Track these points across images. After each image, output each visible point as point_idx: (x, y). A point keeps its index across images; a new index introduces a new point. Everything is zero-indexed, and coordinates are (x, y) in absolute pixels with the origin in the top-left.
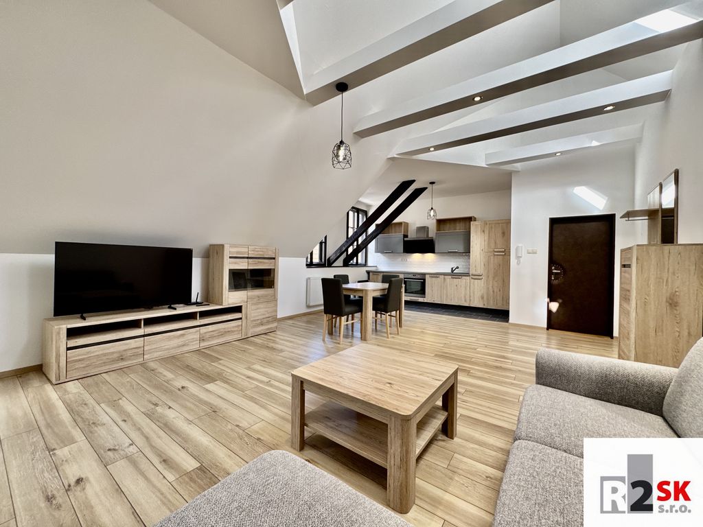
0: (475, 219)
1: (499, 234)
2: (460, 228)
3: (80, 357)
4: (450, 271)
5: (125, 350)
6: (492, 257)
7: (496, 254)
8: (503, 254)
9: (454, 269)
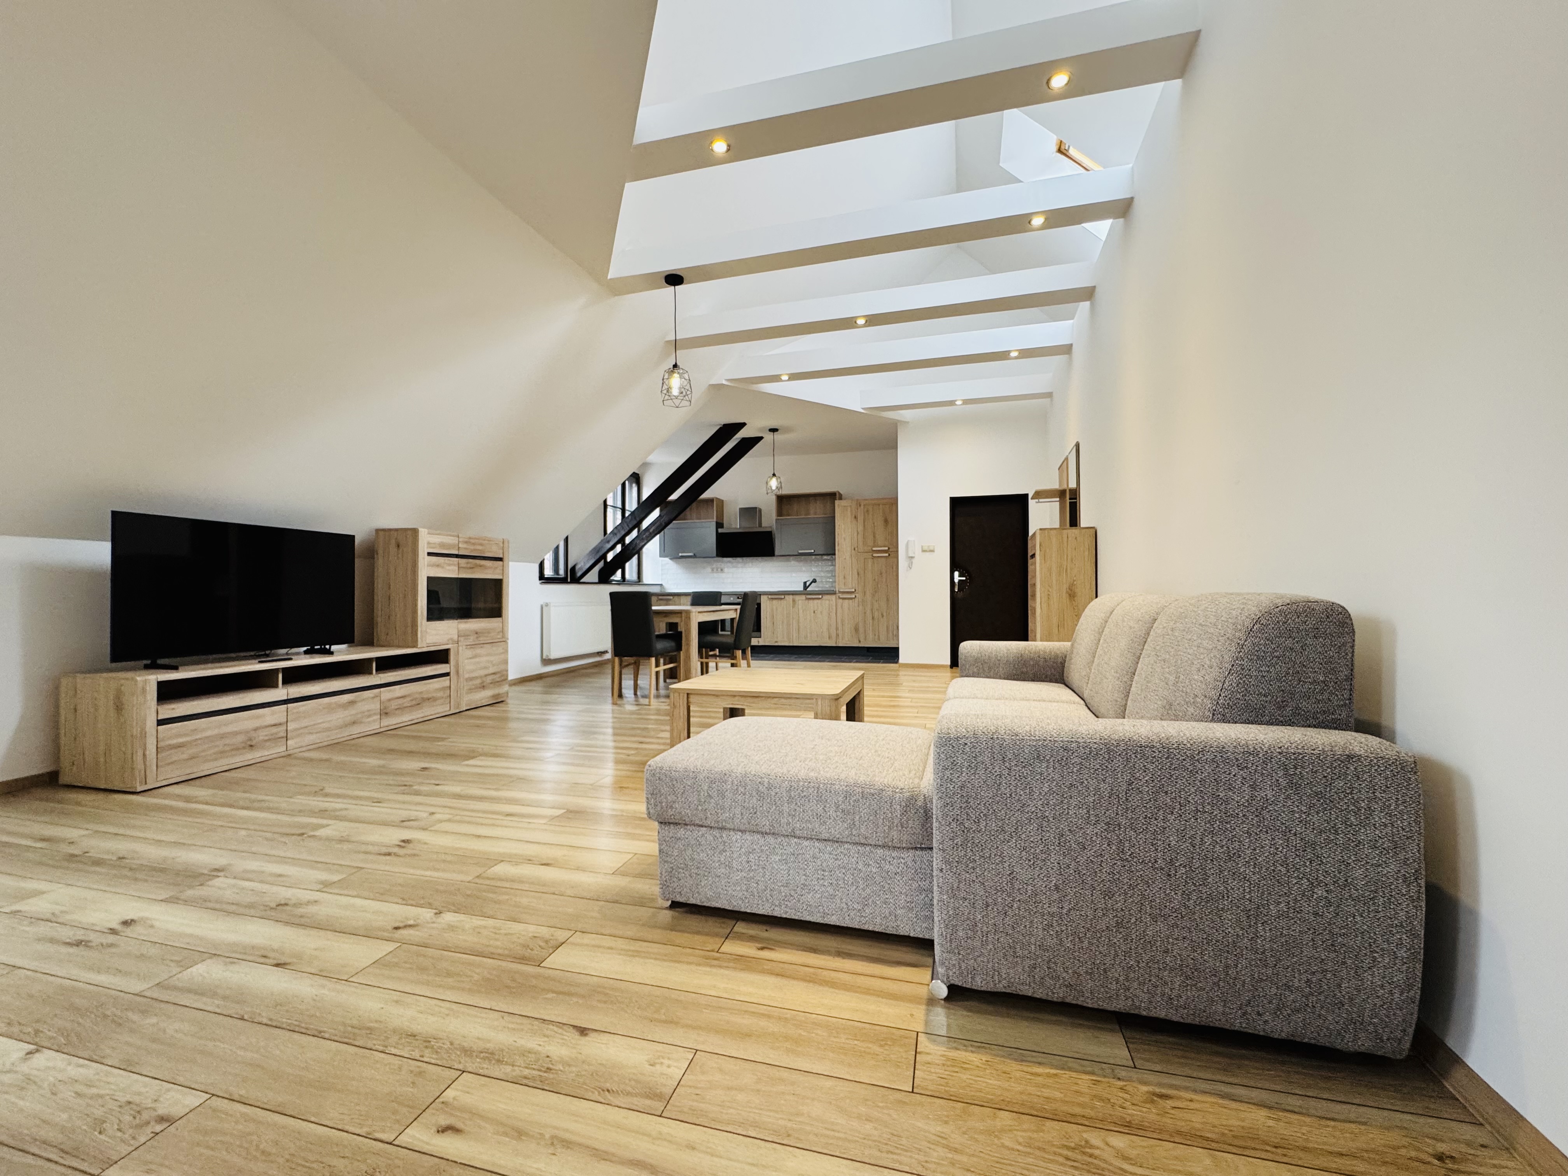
0: (841, 498)
1: (880, 523)
2: (816, 511)
3: (181, 740)
4: (802, 589)
5: (256, 730)
6: (870, 562)
7: (875, 555)
8: (887, 555)
9: (808, 584)
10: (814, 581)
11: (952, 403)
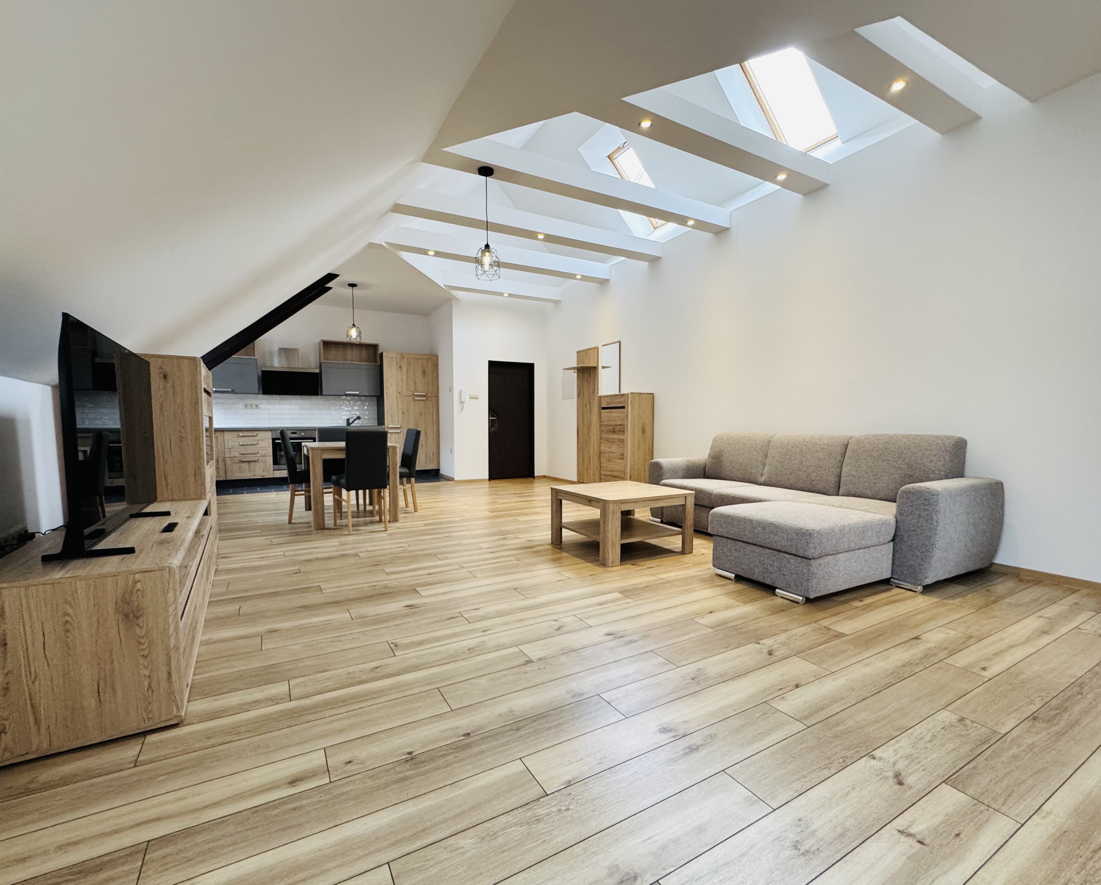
1: (419, 373)
6: (412, 403)
7: (416, 398)
8: (425, 399)
9: (351, 421)
10: (359, 418)
11: (501, 294)
